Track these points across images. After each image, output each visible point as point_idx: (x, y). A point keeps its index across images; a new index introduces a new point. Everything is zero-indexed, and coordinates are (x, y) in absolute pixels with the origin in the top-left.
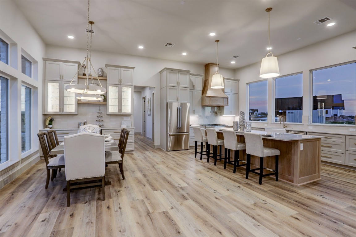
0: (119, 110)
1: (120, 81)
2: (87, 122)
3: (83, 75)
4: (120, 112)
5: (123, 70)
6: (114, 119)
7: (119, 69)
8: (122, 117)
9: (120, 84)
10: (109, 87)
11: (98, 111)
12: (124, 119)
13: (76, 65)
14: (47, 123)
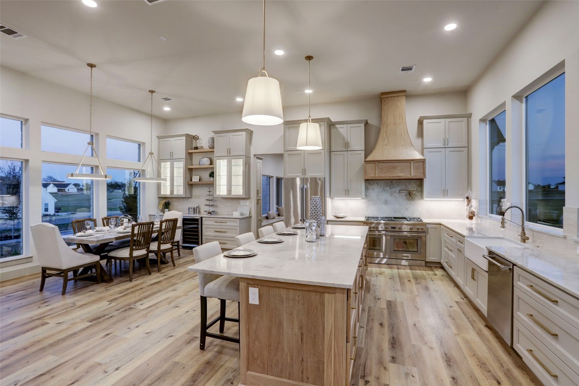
0: (228, 191)
1: (229, 151)
3: (195, 149)
4: (229, 194)
5: (233, 136)
7: (228, 134)
9: (229, 155)
10: (217, 160)
11: (208, 193)
12: (241, 204)
13: (184, 138)
14: (161, 207)
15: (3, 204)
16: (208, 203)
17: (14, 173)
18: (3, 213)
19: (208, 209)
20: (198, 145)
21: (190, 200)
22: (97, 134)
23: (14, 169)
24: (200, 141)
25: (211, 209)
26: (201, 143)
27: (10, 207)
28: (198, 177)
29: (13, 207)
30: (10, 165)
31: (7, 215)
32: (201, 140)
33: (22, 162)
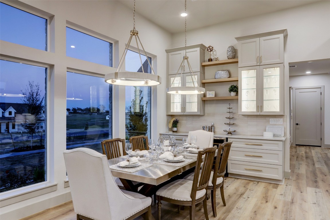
0: (258, 107)
1: (259, 59)
2: (214, 126)
3: (209, 61)
4: (260, 111)
5: (264, 40)
6: (253, 122)
7: (257, 39)
8: (267, 119)
9: (259, 64)
10: (242, 71)
11: (228, 110)
12: (270, 123)
13: (198, 49)
14: (170, 125)
15: (26, 122)
16: (228, 121)
17: (32, 98)
18: (26, 129)
19: (227, 128)
20: (212, 57)
21: (202, 118)
22: (117, 42)
23: (33, 95)
24: (215, 53)
25: (232, 129)
26: (216, 55)
27: (30, 124)
28: (214, 92)
29: (32, 124)
30: (30, 92)
31: (28, 130)
32: (215, 51)
33: (46, 69)
